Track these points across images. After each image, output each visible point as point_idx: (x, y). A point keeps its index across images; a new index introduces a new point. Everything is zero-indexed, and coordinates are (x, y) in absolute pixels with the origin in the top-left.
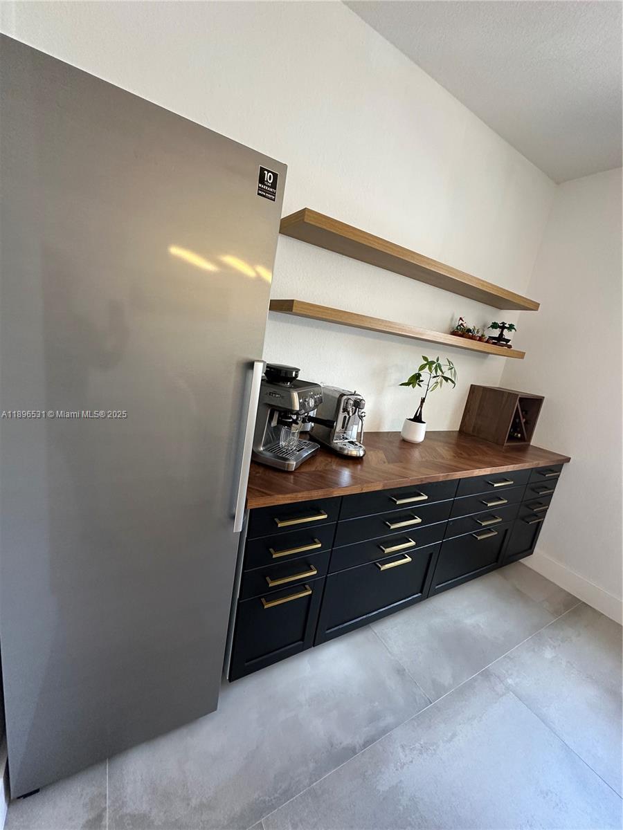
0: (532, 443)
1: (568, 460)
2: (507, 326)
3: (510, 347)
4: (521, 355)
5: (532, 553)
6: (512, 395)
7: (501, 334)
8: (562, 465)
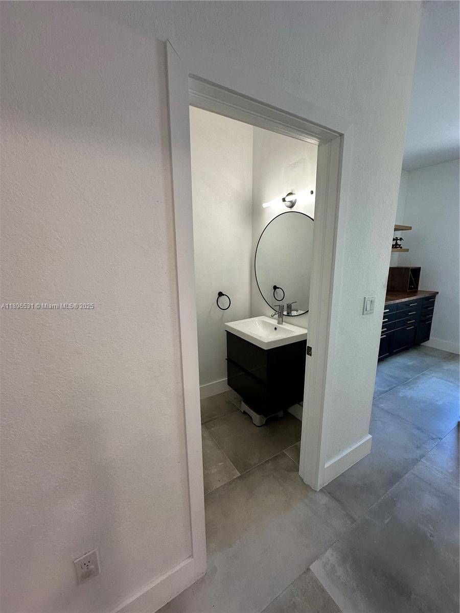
0: (419, 289)
1: (438, 293)
2: (399, 238)
3: (401, 248)
4: (407, 250)
5: (429, 339)
6: (407, 269)
7: (396, 243)
8: (435, 296)
